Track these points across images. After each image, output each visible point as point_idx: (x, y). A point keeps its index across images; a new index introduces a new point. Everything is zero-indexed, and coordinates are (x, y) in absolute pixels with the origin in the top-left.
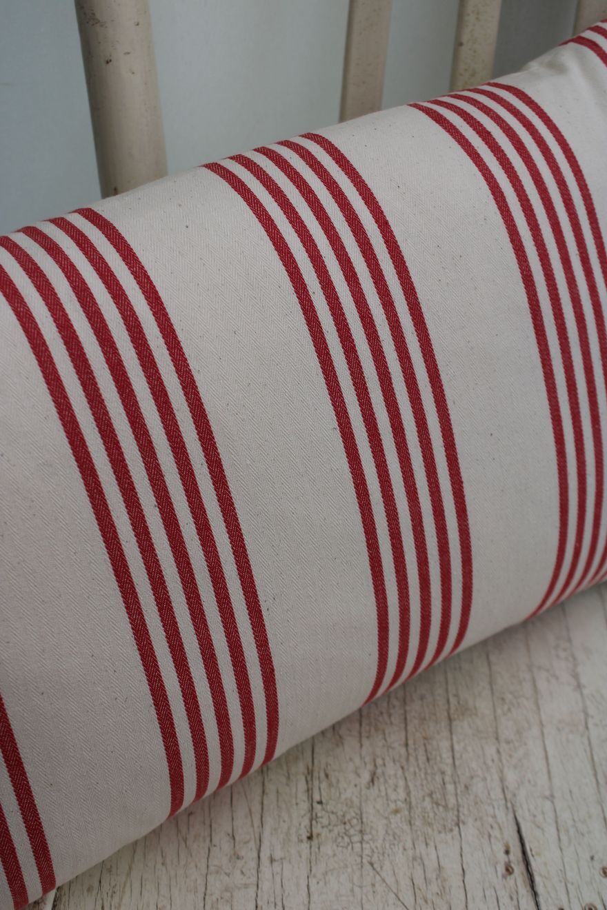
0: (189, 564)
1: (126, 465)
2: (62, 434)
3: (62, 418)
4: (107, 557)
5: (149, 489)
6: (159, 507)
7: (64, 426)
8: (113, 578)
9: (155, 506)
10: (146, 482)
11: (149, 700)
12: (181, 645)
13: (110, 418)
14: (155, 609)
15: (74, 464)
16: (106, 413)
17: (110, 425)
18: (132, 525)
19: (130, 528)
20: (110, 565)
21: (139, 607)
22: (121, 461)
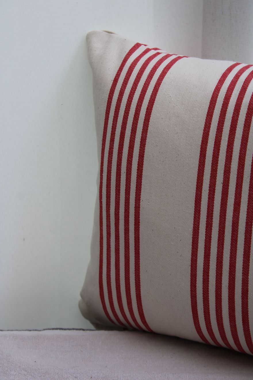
0: (225, 215)
1: (218, 160)
2: (201, 136)
3: (204, 130)
4: (195, 192)
5: (222, 175)
6: (223, 184)
7: (204, 133)
8: (194, 202)
9: (222, 183)
10: (222, 172)
11: (189, 263)
12: (210, 248)
13: (221, 139)
14: (205, 225)
15: (199, 149)
16: (221, 136)
17: (220, 142)
18: (210, 185)
19: (208, 186)
20: (195, 196)
21: (199, 220)
22: (217, 158)
